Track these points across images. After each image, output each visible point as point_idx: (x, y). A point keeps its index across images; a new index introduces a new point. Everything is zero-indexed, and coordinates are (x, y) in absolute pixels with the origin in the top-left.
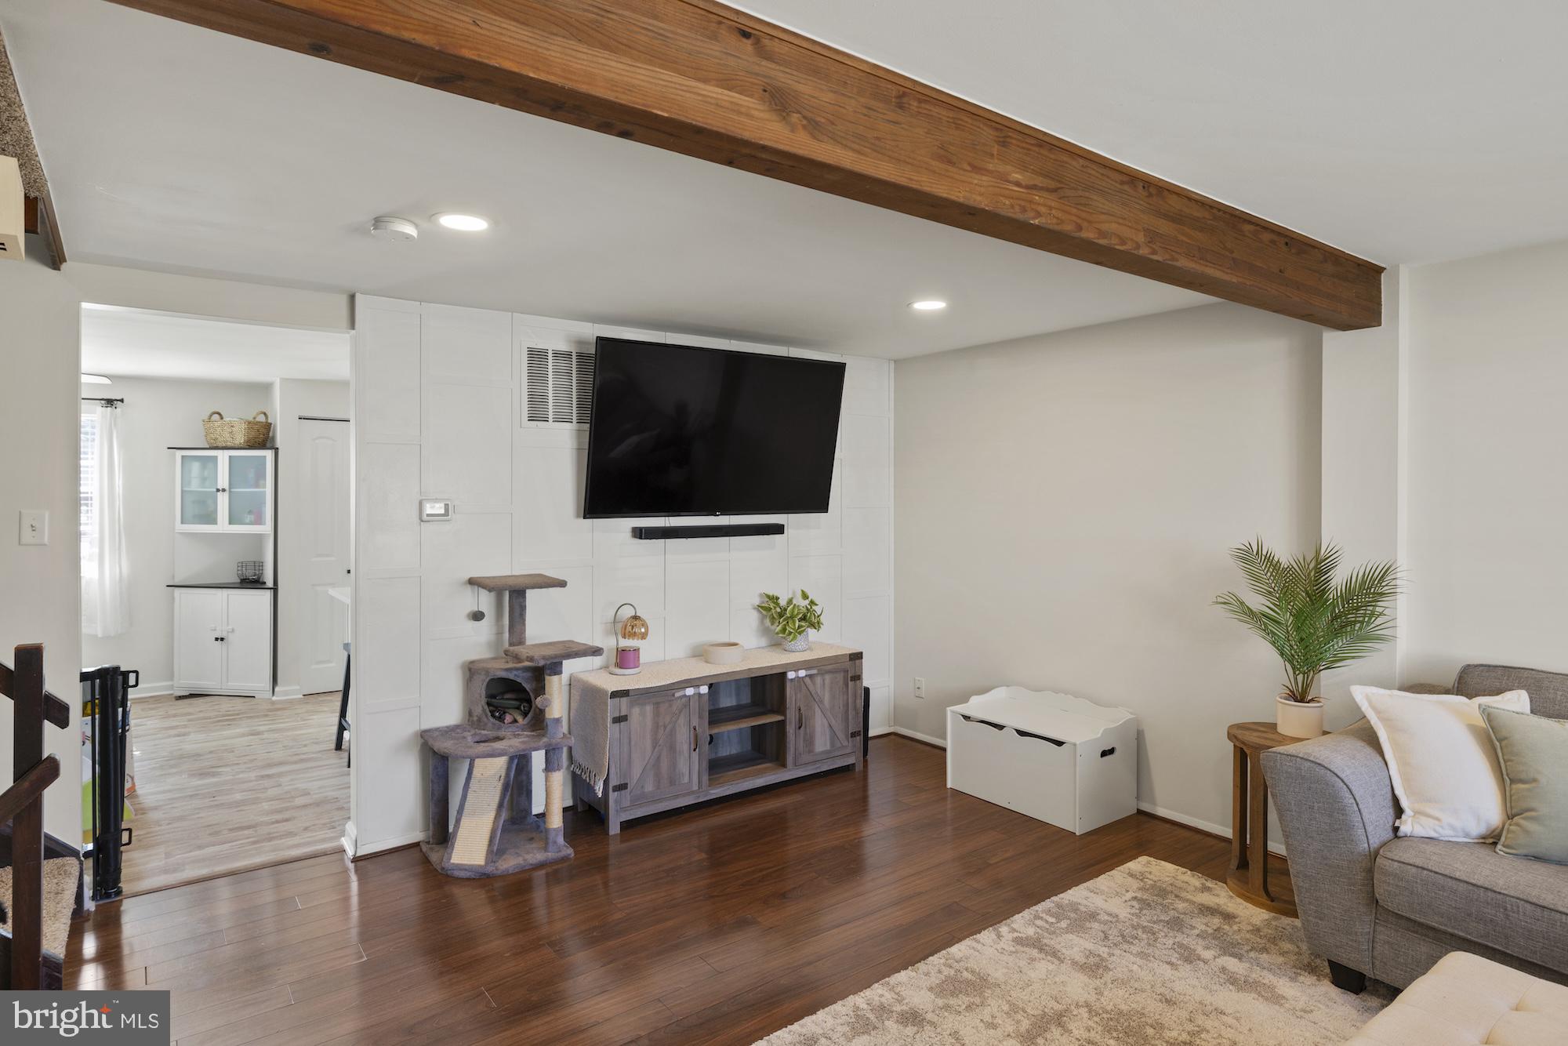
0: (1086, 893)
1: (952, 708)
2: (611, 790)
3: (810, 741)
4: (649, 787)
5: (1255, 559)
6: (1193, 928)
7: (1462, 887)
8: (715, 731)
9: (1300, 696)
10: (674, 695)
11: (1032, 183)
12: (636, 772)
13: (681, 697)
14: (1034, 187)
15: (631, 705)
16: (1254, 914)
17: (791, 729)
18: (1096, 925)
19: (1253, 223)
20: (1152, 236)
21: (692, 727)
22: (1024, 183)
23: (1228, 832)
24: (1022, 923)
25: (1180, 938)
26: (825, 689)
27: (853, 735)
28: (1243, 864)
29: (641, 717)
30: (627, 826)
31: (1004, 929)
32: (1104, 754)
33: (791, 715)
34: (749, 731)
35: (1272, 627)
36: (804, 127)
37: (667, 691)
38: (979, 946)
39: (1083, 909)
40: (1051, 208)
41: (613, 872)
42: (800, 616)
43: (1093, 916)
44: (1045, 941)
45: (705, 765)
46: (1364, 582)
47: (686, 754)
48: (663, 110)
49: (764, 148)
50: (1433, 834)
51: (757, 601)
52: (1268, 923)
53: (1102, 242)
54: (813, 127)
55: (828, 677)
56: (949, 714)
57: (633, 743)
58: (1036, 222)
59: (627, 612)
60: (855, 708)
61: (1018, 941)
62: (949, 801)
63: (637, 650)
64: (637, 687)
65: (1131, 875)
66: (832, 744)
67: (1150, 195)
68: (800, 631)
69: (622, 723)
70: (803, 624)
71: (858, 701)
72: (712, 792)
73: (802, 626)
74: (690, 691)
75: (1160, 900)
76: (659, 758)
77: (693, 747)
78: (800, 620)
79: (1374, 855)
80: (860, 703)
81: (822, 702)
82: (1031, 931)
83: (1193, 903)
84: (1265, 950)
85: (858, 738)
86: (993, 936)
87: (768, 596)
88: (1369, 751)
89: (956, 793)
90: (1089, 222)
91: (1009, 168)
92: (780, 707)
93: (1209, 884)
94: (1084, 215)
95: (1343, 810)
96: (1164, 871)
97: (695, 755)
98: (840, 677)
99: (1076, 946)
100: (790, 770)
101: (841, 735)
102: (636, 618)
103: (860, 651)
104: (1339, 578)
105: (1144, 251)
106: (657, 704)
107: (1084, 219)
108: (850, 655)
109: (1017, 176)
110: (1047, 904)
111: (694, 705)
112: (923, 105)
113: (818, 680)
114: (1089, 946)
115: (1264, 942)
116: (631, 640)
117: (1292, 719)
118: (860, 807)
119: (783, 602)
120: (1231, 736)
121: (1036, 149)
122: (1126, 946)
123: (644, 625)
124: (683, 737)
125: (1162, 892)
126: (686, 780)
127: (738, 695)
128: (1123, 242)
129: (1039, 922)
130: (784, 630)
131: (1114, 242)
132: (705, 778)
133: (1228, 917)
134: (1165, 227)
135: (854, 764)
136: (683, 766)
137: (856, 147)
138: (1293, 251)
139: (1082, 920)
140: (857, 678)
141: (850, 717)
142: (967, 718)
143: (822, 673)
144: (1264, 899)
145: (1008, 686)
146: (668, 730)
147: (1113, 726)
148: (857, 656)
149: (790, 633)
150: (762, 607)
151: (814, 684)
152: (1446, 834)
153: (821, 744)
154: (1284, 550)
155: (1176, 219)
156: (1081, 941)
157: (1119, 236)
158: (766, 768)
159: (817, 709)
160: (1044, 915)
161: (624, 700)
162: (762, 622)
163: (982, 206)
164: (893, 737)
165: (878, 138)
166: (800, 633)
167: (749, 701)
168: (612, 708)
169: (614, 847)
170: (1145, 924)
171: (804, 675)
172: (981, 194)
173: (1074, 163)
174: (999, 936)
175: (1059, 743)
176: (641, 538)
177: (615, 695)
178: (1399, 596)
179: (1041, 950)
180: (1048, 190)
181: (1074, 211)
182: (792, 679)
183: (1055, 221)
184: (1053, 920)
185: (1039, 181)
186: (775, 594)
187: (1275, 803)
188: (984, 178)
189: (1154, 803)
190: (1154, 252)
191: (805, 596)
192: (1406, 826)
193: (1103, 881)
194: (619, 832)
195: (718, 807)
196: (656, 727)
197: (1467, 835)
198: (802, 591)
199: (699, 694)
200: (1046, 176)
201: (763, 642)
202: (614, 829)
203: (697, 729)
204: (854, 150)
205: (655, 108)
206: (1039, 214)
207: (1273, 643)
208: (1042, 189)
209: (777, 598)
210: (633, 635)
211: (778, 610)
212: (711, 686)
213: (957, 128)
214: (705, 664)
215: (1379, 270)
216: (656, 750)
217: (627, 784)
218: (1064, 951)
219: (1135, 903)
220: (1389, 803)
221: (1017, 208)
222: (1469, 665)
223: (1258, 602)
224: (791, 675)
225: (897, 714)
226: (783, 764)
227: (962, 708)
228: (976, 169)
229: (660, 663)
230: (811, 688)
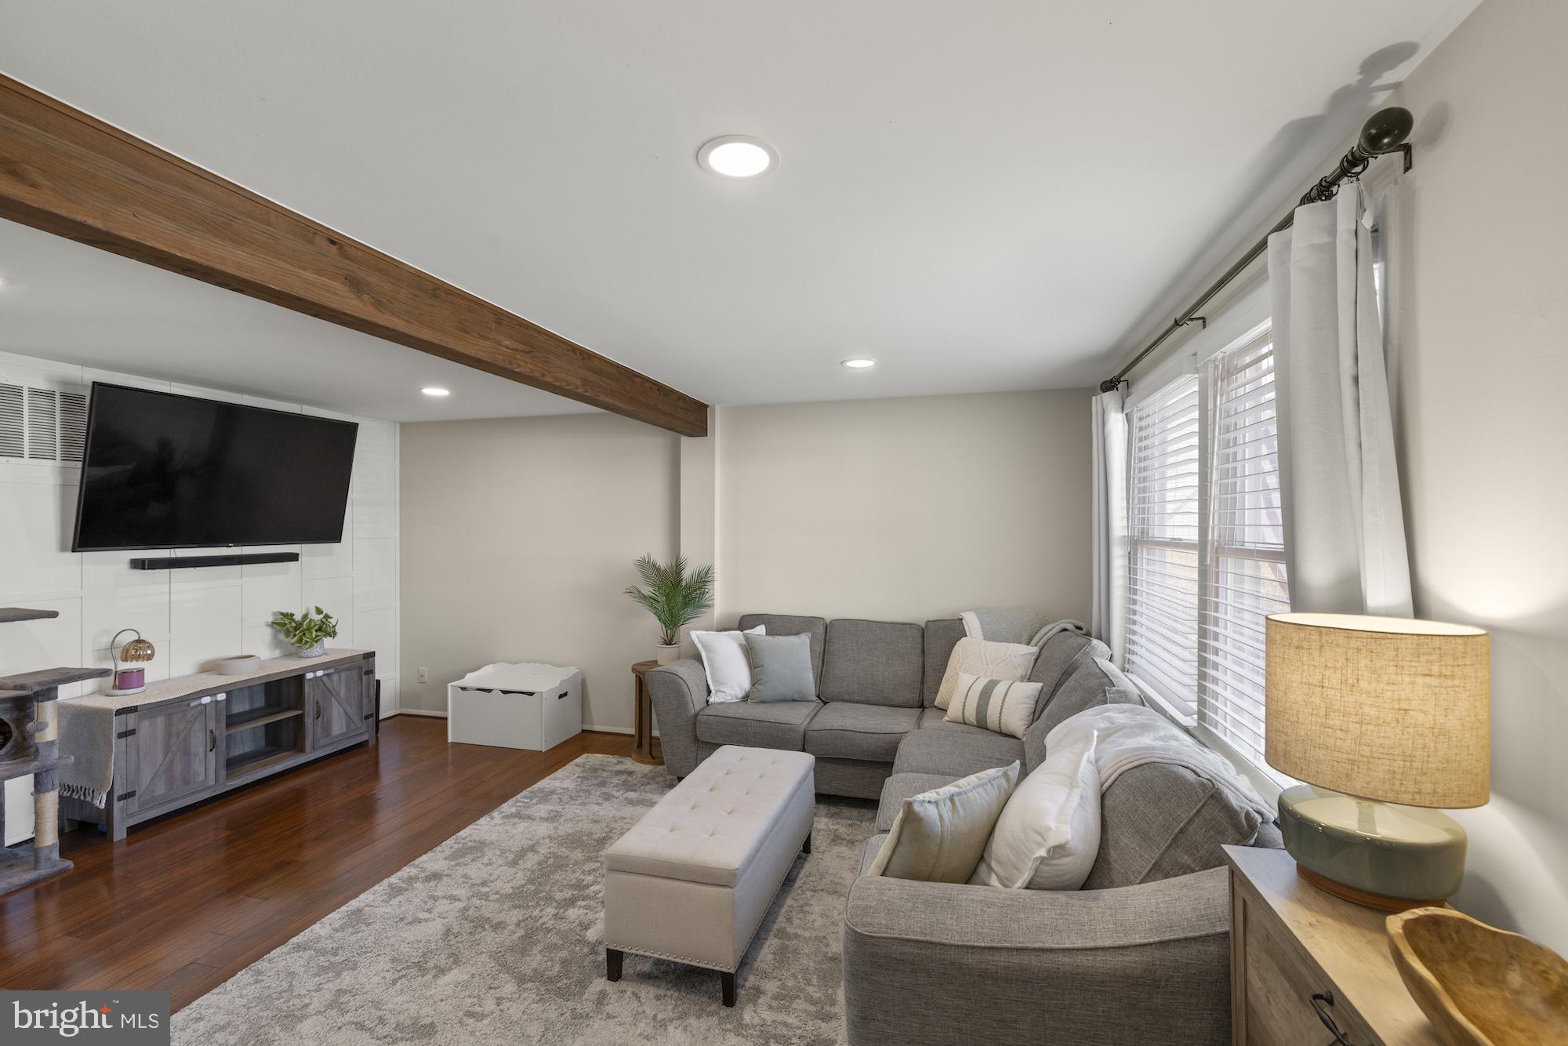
0: (549, 781)
1: (453, 684)
2: (115, 798)
3: (327, 728)
4: (161, 790)
5: (647, 567)
6: (611, 783)
7: (730, 720)
8: (230, 732)
9: (669, 642)
10: (189, 705)
11: (515, 347)
12: (146, 779)
13: (196, 706)
14: (517, 350)
15: (141, 719)
16: (645, 768)
17: (309, 721)
18: (555, 796)
19: (640, 378)
20: (585, 382)
21: (208, 731)
22: (511, 347)
23: (632, 731)
24: (507, 807)
25: (604, 790)
26: (340, 684)
27: (367, 717)
28: (640, 745)
29: (150, 731)
30: (133, 830)
31: (495, 814)
32: (561, 697)
33: (309, 708)
34: (263, 729)
35: (655, 604)
36: (372, 303)
37: (181, 703)
38: (478, 827)
39: (546, 790)
40: (527, 363)
41: (117, 872)
42: (317, 627)
43: (553, 792)
44: (523, 812)
45: (222, 762)
46: (699, 574)
47: (202, 755)
48: (275, 285)
49: (345, 314)
50: (723, 700)
51: (270, 619)
52: (651, 771)
53: (557, 384)
54: (378, 304)
55: (344, 675)
56: (449, 688)
57: (142, 754)
58: (518, 370)
59: (130, 637)
60: (369, 696)
61: (507, 817)
62: (450, 751)
63: (141, 671)
64: (146, 703)
65: (577, 766)
66: (348, 727)
67: (584, 358)
68: (317, 640)
69: (128, 738)
70: (319, 634)
71: (371, 690)
72: (229, 784)
73: (318, 636)
74: (206, 700)
75: (593, 774)
76: (172, 762)
77: (209, 748)
78: (316, 631)
79: (696, 715)
80: (373, 692)
81: (338, 695)
82: (513, 810)
83: (612, 771)
84: (649, 784)
85: (371, 719)
86: (488, 819)
87: (282, 614)
88: (697, 663)
89: (455, 744)
90: (550, 372)
91: (501, 338)
92: (299, 702)
93: (621, 760)
94: (547, 368)
95: (683, 696)
96: (596, 759)
97: (212, 756)
98: (355, 673)
99: (543, 810)
100: (308, 754)
101: (356, 719)
102: (139, 641)
103: (373, 651)
104: (687, 574)
105: (580, 390)
106: (169, 716)
107: (547, 371)
108: (364, 654)
109: (507, 343)
110: (525, 793)
111: (211, 712)
112: (449, 296)
113: (335, 677)
114: (550, 808)
115: (648, 780)
116: (134, 662)
117: (665, 657)
118: (373, 771)
119: (298, 617)
120: (634, 670)
121: (518, 327)
122: (573, 802)
123: (150, 647)
124: (198, 741)
125: (594, 770)
126: (202, 777)
127: (251, 699)
128: (568, 384)
129: (519, 804)
130: (300, 640)
131: (563, 384)
132: (223, 773)
133: (631, 773)
134: (593, 377)
135: (368, 740)
136: (198, 767)
137: (406, 318)
138: (662, 393)
139: (545, 796)
140: (371, 672)
141: (364, 704)
142: (464, 689)
143: (338, 672)
144: (650, 760)
145: (494, 663)
146: (182, 736)
147: (565, 678)
148: (372, 655)
149: (307, 642)
150: (276, 623)
151: (331, 681)
152: (728, 699)
153: (338, 727)
154: (662, 560)
155: (599, 373)
156: (546, 807)
157: (567, 382)
158: (285, 756)
159: (333, 699)
160: (522, 800)
161: (132, 716)
162: (275, 636)
163: (485, 359)
164: (398, 717)
165: (421, 314)
166: (316, 642)
167: (263, 704)
168: (117, 725)
169: (117, 852)
170: (585, 788)
171: (321, 674)
172: (485, 352)
173: (541, 338)
174: (492, 818)
175: (531, 694)
176: (144, 569)
177: (119, 712)
178: (715, 582)
179: (520, 818)
180: (525, 352)
181: (540, 365)
182: (310, 679)
183: (529, 370)
184: (528, 800)
185: (520, 346)
186: (290, 612)
187: (656, 710)
188: (487, 343)
189: (592, 724)
190: (586, 391)
191: (319, 611)
192: (712, 700)
193: (559, 773)
194: (125, 836)
195: (235, 796)
196: (168, 735)
197: (737, 698)
198: (316, 607)
199: (216, 701)
200: (523, 343)
201: (277, 653)
202: (119, 833)
203: (214, 731)
204: (404, 320)
205: (269, 283)
206: (519, 366)
207: (655, 614)
208: (521, 351)
209: (292, 615)
210: (137, 658)
211: (294, 624)
212: (227, 693)
213: (470, 312)
214: (218, 677)
215: (707, 406)
216: (168, 757)
217: (135, 791)
218: (535, 814)
219: (579, 780)
220: (705, 689)
221: (507, 362)
222: (743, 616)
223: (647, 590)
224: (310, 676)
225: (403, 697)
226: (302, 750)
227: (460, 683)
228: (481, 336)
229: (165, 681)
230: (328, 684)
